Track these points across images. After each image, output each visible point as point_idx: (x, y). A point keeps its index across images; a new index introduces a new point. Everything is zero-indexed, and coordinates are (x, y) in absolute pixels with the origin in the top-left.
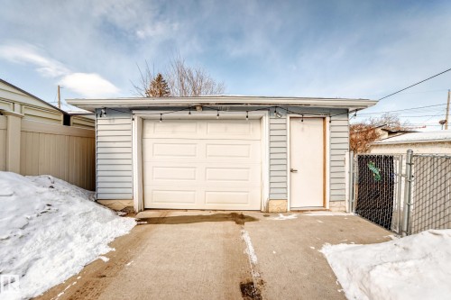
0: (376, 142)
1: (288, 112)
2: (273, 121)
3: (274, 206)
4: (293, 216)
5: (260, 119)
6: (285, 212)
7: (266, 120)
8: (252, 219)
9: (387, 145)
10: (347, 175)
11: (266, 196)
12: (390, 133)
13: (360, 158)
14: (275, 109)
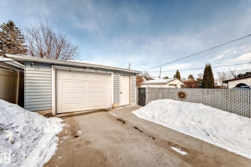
0: (143, 83)
1: (120, 73)
2: (115, 76)
3: (115, 105)
4: (122, 108)
5: (110, 74)
6: (119, 107)
7: (113, 75)
8: (109, 110)
9: (146, 84)
10: (136, 94)
11: (113, 102)
12: (147, 79)
13: (139, 88)
14: (116, 72)
